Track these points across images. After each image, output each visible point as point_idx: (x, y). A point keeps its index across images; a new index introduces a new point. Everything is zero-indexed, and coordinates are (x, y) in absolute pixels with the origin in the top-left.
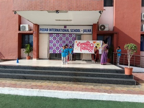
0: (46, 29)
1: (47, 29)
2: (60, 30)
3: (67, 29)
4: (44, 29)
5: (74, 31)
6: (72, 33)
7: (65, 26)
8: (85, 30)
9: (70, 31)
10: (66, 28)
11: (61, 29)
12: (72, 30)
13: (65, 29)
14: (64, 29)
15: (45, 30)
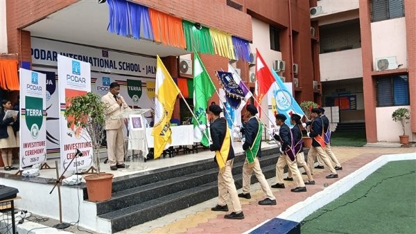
0: (49, 52)
1: (54, 52)
2: (93, 60)
3: (111, 61)
4: (42, 51)
5: (127, 67)
6: (122, 72)
7: (105, 52)
8: (149, 67)
9: (117, 66)
10: (107, 56)
11: (95, 59)
12: (121, 64)
13: (106, 59)
14: (104, 58)
15: (48, 57)
